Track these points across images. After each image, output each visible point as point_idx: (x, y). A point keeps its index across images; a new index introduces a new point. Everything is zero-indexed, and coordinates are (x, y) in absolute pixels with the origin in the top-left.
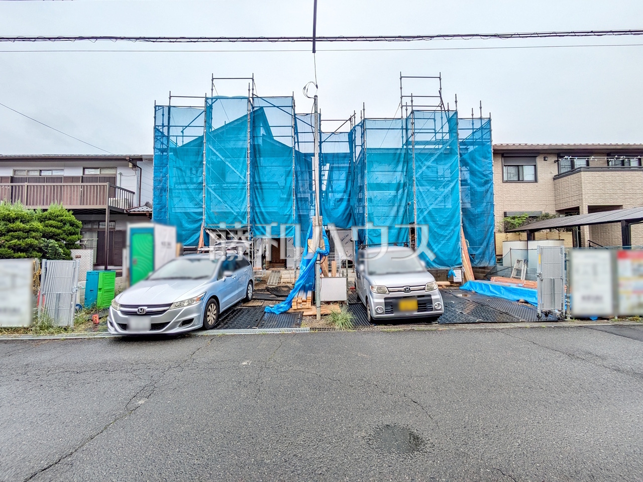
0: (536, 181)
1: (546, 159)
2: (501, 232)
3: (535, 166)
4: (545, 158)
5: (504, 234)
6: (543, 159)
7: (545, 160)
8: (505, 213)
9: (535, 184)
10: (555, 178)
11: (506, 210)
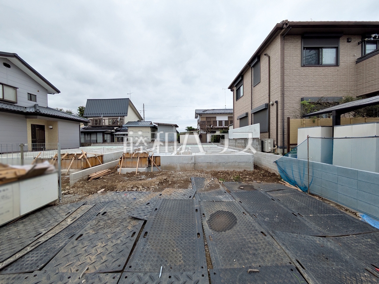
0: (337, 64)
1: (350, 41)
2: (297, 118)
3: (337, 48)
4: (348, 39)
5: (299, 120)
6: (346, 41)
7: (348, 42)
8: (302, 99)
9: (337, 68)
10: (359, 61)
11: (303, 96)
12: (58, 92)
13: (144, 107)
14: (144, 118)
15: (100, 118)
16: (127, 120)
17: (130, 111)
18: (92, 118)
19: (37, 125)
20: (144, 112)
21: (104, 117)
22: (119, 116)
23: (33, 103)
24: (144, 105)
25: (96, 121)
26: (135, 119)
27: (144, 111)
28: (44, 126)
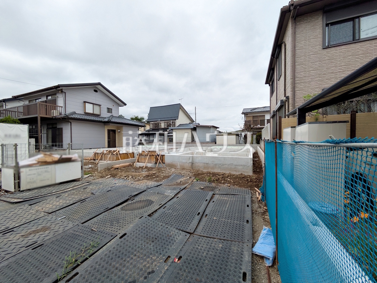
12: (125, 104)
13: (195, 110)
14: (196, 120)
15: (158, 122)
16: (178, 123)
17: (181, 114)
18: (153, 123)
19: (111, 130)
20: (196, 115)
21: (160, 121)
22: (171, 120)
23: (110, 114)
24: (195, 108)
25: (156, 124)
26: (187, 121)
27: (195, 113)
28: (115, 130)
